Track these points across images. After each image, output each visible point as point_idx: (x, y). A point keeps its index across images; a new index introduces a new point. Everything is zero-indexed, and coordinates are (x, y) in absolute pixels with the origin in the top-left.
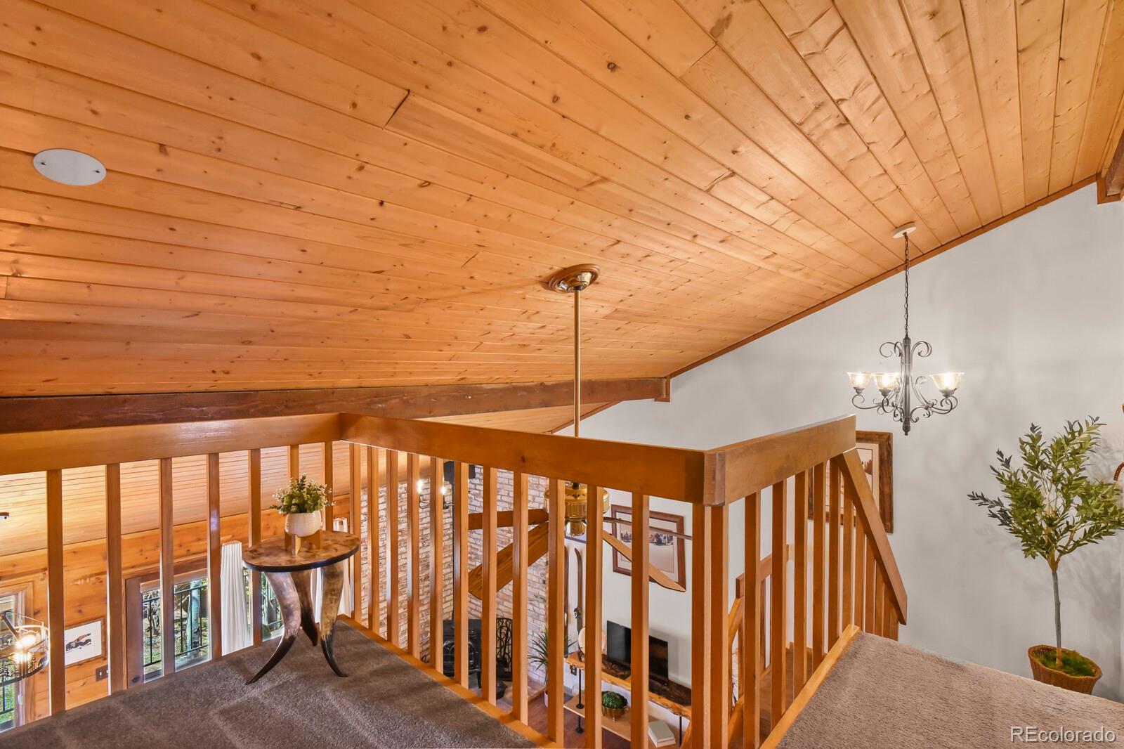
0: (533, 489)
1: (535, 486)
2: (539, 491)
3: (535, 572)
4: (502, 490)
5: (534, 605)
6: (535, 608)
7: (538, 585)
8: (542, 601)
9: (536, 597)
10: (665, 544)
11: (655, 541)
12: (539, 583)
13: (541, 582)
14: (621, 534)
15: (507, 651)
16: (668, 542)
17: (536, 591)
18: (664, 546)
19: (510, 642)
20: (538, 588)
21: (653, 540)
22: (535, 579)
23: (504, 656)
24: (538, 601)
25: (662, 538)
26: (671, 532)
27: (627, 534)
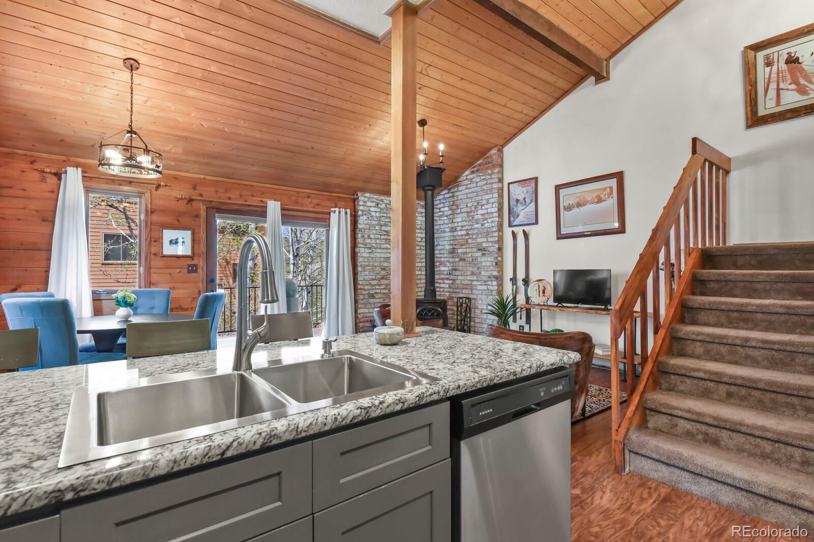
3: (489, 259)
4: (462, 204)
5: (488, 285)
6: (489, 287)
7: (491, 268)
8: (494, 279)
9: (490, 277)
10: (605, 200)
11: (596, 201)
12: (492, 265)
13: (494, 264)
14: (564, 206)
15: (466, 323)
16: (609, 197)
17: (489, 273)
18: (604, 202)
19: (469, 315)
20: (492, 270)
21: (593, 201)
22: (488, 264)
23: (464, 327)
24: (491, 280)
25: (602, 196)
26: (611, 188)
27: (569, 204)
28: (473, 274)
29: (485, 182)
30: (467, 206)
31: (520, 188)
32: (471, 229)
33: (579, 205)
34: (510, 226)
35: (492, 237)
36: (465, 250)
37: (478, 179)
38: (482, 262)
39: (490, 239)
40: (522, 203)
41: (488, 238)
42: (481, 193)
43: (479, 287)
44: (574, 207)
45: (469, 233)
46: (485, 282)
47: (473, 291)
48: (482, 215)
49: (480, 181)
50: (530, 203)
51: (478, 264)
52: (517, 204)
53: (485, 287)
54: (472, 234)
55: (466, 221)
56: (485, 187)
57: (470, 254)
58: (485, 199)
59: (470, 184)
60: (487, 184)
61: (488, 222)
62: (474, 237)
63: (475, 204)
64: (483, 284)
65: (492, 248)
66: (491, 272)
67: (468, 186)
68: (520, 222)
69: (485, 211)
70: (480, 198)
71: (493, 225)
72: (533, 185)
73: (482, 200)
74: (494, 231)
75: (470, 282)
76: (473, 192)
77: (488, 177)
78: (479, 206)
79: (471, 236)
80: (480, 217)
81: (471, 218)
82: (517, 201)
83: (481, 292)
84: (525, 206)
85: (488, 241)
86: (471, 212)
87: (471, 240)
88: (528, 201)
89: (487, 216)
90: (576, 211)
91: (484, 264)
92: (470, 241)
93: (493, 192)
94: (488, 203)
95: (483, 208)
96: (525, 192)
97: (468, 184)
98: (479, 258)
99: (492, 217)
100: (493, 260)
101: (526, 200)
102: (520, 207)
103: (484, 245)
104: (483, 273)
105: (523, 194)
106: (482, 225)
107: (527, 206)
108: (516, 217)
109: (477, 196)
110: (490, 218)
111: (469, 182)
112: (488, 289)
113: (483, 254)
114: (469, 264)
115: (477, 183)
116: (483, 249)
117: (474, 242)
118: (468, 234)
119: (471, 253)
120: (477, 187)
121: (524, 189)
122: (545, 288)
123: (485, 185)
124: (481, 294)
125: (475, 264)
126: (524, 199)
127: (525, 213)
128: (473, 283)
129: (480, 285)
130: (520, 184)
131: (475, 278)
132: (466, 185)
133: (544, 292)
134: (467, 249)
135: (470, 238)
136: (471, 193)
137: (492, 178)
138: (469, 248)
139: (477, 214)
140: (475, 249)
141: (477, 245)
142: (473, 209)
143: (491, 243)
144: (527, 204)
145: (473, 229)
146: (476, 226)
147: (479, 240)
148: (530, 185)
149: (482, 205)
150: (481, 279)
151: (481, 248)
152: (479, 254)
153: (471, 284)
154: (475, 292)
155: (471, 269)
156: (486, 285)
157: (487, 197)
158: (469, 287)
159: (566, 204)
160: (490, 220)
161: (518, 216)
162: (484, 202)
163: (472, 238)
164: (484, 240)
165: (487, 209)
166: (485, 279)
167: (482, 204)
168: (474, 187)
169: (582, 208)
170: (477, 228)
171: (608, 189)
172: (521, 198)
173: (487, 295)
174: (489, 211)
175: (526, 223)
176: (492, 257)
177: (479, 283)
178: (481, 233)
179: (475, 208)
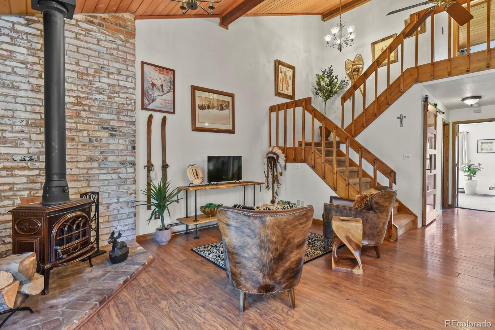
0: (118, 62)
1: (121, 60)
2: (127, 65)
3: (121, 141)
5: (119, 173)
6: (120, 175)
7: (126, 152)
8: (130, 165)
9: (123, 164)
10: (225, 109)
11: (220, 108)
12: (127, 150)
13: (129, 148)
16: (227, 108)
17: (121, 159)
18: (225, 111)
20: (126, 155)
21: (219, 108)
22: (121, 147)
24: (125, 167)
25: (224, 106)
26: (228, 102)
27: (202, 105)
28: (91, 159)
29: (115, 46)
30: (77, 64)
31: (157, 73)
32: (87, 98)
33: (209, 107)
34: (143, 108)
35: (127, 116)
36: (74, 125)
37: (102, 37)
38: (109, 145)
39: (122, 118)
40: (158, 89)
41: (121, 117)
42: (106, 56)
43: (102, 177)
44: (206, 108)
45: (83, 102)
46: (115, 170)
47: (91, 182)
48: (109, 85)
49: (105, 41)
50: (168, 92)
51: (101, 147)
52: (153, 88)
53: (115, 176)
54: (90, 106)
55: (78, 85)
56: (115, 52)
57: (85, 134)
58: (114, 67)
59: (85, 35)
60: (117, 49)
61: (119, 97)
62: (95, 110)
63: (96, 67)
64: (111, 172)
65: (127, 129)
66: (125, 158)
67: (82, 37)
68: (157, 107)
69: (116, 83)
70: (106, 62)
71: (128, 102)
72: (172, 76)
73: (109, 66)
74: (130, 110)
75: (84, 171)
76: (90, 49)
77: (120, 42)
78: (102, 72)
79: (87, 108)
80: (105, 86)
81: (86, 83)
82: (153, 85)
83: (106, 182)
84: (162, 94)
85: (119, 120)
86: (87, 75)
87: (87, 113)
88: (166, 89)
89: (117, 89)
90: (206, 111)
91: (112, 147)
92: (83, 114)
93: (128, 63)
94: (119, 73)
95: (111, 76)
96: (162, 79)
97: (80, 34)
98: (104, 140)
99: (127, 93)
100: (127, 143)
101: (164, 87)
102: (156, 93)
103: (113, 124)
104: (111, 158)
105: (160, 81)
106: (109, 99)
107: (165, 94)
108: (151, 101)
109: (99, 57)
110: (123, 93)
111: (84, 33)
112: (120, 178)
113: (111, 135)
114: (84, 145)
115: (99, 40)
116: (112, 129)
117: (94, 117)
118: (79, 104)
119: (88, 131)
120: (98, 45)
121: (162, 76)
122: (197, 172)
123: (114, 49)
124: (108, 185)
125: (97, 147)
126: (162, 86)
127: (162, 100)
128: (90, 172)
129: (106, 174)
130: (157, 69)
131: (95, 165)
132: (77, 34)
133: (197, 175)
134: (78, 125)
135: (84, 110)
136: (87, 48)
137: (125, 46)
138: (83, 123)
139: (100, 81)
140: (96, 127)
141: (99, 122)
142: (91, 71)
143: (124, 123)
144: (165, 92)
145: (92, 99)
146: (98, 96)
147: (103, 116)
148: (168, 75)
149: (109, 73)
150: (106, 166)
151: (108, 127)
152: (105, 134)
153: (87, 173)
154: (92, 183)
155: (88, 153)
156: (115, 173)
157: (118, 65)
158: (82, 178)
159: (200, 103)
160: (122, 95)
161: (154, 100)
162: (113, 70)
163: (89, 111)
164: (115, 117)
165: (118, 80)
166: (115, 165)
167: (108, 71)
168: (95, 44)
169: (211, 110)
170: (100, 100)
171: (227, 103)
172: (158, 83)
173: (119, 186)
174: (121, 83)
175: (163, 109)
176: (128, 140)
177: (103, 171)
178: (107, 108)
179: (95, 72)
